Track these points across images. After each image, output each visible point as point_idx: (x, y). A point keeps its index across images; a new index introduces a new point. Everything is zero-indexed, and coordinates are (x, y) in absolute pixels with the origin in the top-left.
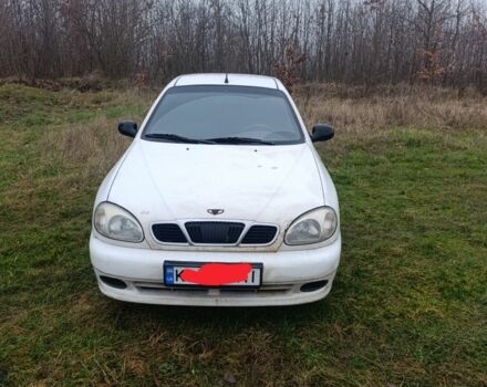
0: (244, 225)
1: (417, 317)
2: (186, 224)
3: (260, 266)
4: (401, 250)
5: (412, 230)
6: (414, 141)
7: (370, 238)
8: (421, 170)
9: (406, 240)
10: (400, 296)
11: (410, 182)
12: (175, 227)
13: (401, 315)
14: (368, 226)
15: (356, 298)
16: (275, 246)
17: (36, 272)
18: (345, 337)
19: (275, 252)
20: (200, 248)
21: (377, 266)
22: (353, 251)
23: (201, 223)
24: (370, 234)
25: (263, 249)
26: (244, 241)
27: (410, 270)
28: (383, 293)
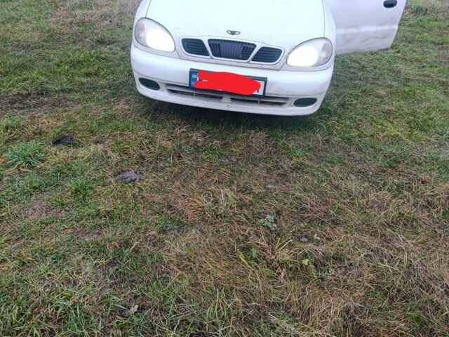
0: (255, 46)
1: (384, 137)
2: (209, 40)
3: (265, 80)
4: (384, 93)
5: (398, 81)
6: (421, 9)
7: (360, 82)
8: (421, 34)
9: (390, 86)
10: (374, 124)
11: (407, 43)
12: (199, 43)
13: (372, 136)
14: (360, 74)
15: (337, 121)
16: (278, 66)
17: (84, 80)
18: (324, 144)
19: (279, 70)
20: (219, 62)
21: (361, 103)
22: (343, 90)
23: (221, 41)
24: (360, 80)
25: (268, 67)
26: (254, 59)
27: (387, 107)
28: (361, 120)
